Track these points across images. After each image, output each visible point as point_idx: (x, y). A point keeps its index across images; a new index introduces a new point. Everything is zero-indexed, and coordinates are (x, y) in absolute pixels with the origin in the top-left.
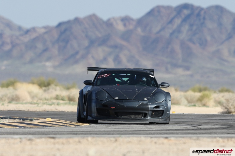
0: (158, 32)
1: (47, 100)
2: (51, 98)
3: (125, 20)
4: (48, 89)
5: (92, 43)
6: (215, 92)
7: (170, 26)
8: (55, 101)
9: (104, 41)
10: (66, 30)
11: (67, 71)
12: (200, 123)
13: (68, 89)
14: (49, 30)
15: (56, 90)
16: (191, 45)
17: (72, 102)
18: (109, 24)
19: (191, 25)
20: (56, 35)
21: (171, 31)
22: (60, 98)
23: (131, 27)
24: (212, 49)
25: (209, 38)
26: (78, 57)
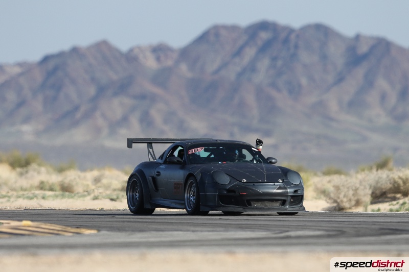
0: (217, 72)
1: (25, 190)
2: (31, 188)
3: (159, 50)
4: (27, 172)
5: (101, 90)
6: (316, 174)
7: (237, 60)
8: (38, 192)
9: (123, 87)
10: (56, 69)
11: (59, 140)
12: (289, 226)
13: (61, 170)
14: (26, 68)
15: (39, 173)
16: (274, 93)
17: (67, 193)
18: (131, 57)
19: (274, 59)
20: (39, 76)
21: (238, 69)
22: (47, 187)
23: (170, 63)
24: (311, 99)
25: (304, 81)
26: (78, 115)
